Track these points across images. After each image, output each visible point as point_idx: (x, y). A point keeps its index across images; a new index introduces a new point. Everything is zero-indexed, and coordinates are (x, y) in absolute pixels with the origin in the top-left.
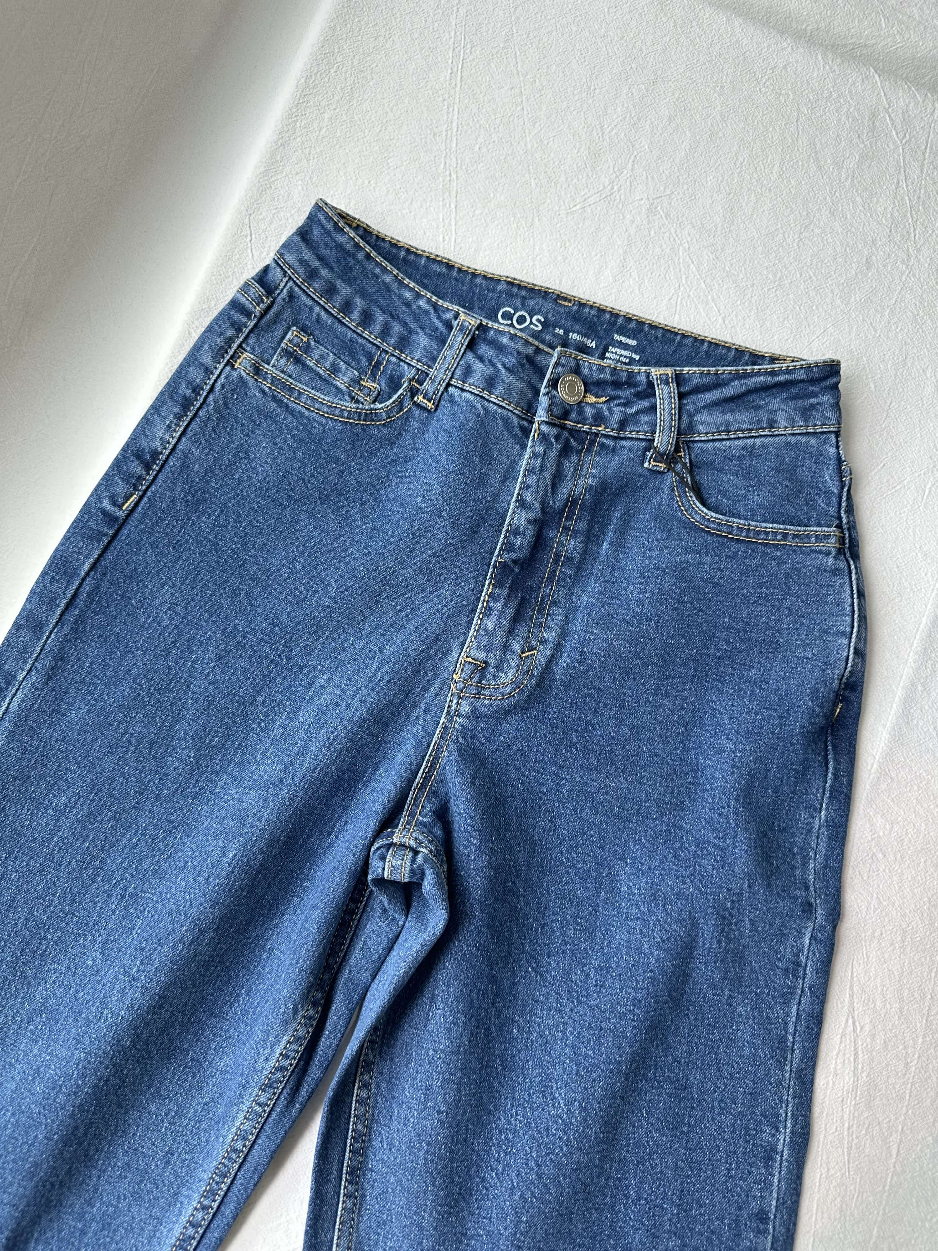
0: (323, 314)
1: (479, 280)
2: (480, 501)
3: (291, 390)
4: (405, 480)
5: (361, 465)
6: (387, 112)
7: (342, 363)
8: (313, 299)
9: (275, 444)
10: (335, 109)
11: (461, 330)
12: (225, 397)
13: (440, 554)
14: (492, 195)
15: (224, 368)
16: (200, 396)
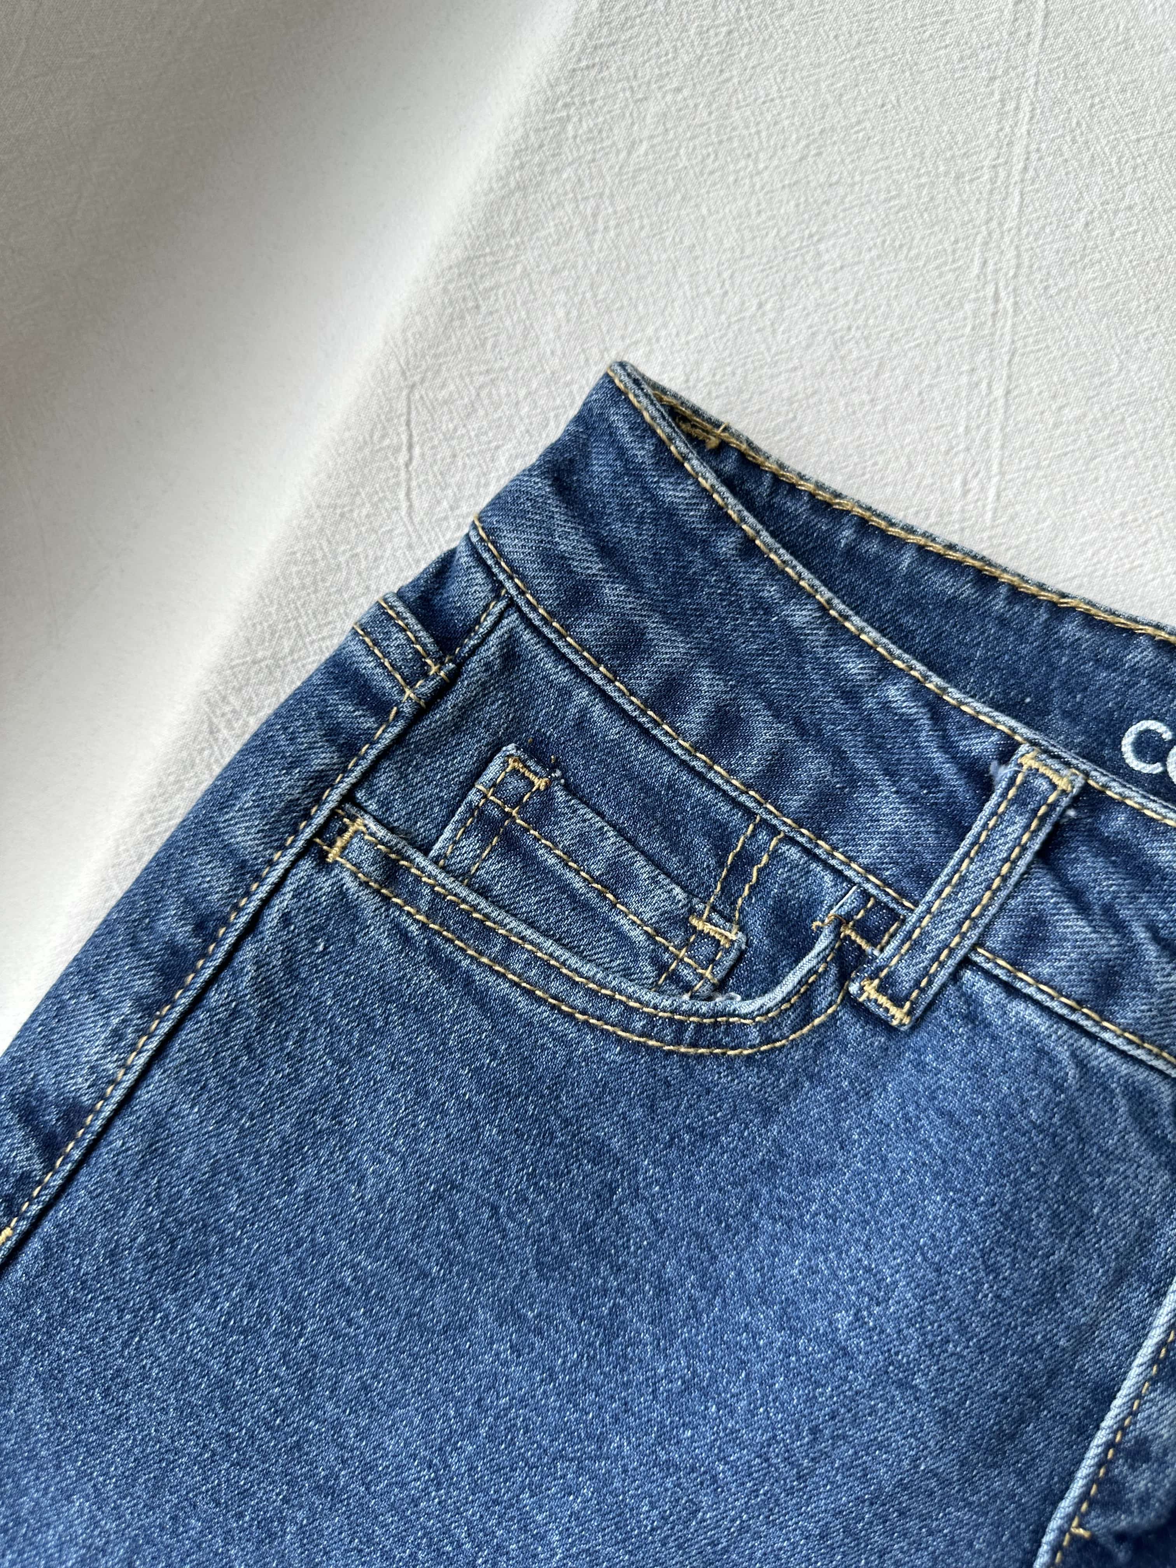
0: (598, 710)
1: (1070, 629)
2: (1037, 1350)
3: (485, 933)
4: (798, 1233)
5: (669, 1167)
6: (825, 106)
7: (640, 861)
8: (573, 667)
9: (422, 1093)
10: (678, 90)
11: (1020, 802)
12: (290, 949)
13: (892, 1496)
14: (1115, 366)
15: (294, 864)
16: (219, 942)
